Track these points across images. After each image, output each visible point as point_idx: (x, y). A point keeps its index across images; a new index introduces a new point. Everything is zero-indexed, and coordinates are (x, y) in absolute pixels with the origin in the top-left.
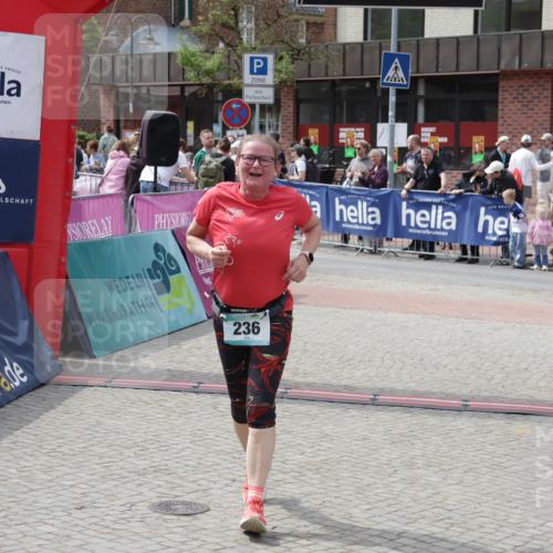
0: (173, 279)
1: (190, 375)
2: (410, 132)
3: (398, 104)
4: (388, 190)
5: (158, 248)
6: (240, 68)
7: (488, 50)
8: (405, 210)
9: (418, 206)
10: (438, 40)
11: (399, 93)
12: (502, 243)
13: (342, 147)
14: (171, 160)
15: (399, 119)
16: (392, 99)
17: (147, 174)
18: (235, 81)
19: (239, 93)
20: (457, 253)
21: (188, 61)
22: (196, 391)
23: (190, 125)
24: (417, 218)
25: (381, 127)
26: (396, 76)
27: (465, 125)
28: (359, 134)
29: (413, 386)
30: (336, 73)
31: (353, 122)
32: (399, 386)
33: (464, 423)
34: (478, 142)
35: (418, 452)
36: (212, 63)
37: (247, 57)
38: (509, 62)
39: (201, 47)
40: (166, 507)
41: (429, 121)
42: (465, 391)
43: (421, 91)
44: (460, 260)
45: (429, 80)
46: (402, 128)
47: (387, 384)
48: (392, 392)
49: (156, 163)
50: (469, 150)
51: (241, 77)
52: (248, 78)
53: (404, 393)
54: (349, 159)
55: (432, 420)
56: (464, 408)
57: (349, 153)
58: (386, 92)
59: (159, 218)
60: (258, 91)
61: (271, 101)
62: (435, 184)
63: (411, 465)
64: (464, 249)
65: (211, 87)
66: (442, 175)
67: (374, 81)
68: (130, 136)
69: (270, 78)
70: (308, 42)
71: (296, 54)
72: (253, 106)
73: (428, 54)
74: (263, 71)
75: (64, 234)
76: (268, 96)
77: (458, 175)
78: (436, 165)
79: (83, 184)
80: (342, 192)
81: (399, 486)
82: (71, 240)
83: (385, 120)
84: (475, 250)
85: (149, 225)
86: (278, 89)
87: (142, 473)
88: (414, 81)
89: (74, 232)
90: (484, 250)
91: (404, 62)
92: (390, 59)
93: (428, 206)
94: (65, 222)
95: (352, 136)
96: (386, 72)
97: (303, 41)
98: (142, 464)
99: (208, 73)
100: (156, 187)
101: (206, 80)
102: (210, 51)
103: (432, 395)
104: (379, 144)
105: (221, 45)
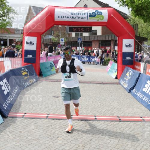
0: (53, 67)
1: (56, 80)
2: (81, 48)
3: (80, 44)
4: (79, 55)
5: (51, 63)
6: (60, 40)
7: (91, 38)
8: (81, 58)
9: (83, 57)
10: (84, 37)
11: (80, 43)
12: (94, 62)
13: (73, 50)
14: (52, 52)
15: (80, 46)
16: (79, 44)
17: (49, 54)
18: (59, 42)
19: (60, 43)
20: (88, 63)
21: (53, 39)
22: (57, 81)
23: (53, 48)
24: (83, 59)
25: (78, 47)
26: (80, 41)
27: (88, 47)
28: (75, 48)
29: (84, 80)
30: (72, 41)
31: (74, 47)
32: (82, 80)
33: (91, 85)
34: (90, 49)
35: (85, 89)
36: (56, 40)
37: (61, 39)
38: (93, 39)
39: (55, 38)
40: (55, 97)
41: (84, 46)
42: (91, 81)
43: (83, 43)
44: (88, 64)
45: (83, 41)
46: (80, 47)
47: (81, 80)
48: (82, 81)
49: (50, 52)
50: (89, 50)
51: (60, 41)
52: (61, 41)
53: (83, 81)
54: (74, 52)
55: (87, 84)
56: (91, 83)
57: (74, 51)
58: (78, 43)
59: (51, 59)
60: (62, 43)
61: (64, 44)
62: (85, 54)
63: (85, 90)
64: (89, 63)
65: (56, 43)
66: (86, 53)
67: (77, 42)
68: (46, 49)
69: (64, 41)
70: (68, 37)
71: (67, 38)
72: (62, 45)
73: (83, 38)
74: (63, 40)
75: (39, 62)
76: (63, 44)
77: (87, 53)
78: (85, 52)
79: (41, 55)
80: (73, 56)
81: (84, 93)
82: (40, 62)
83: (78, 46)
84: (90, 63)
85: (50, 60)
86: (65, 43)
87: (51, 92)
88: (82, 42)
89: (41, 61)
90: (91, 63)
91: (81, 39)
92: (79, 39)
93: (84, 57)
94: (39, 60)
95: (74, 48)
96: (78, 40)
97: (67, 37)
98: (51, 91)
99: (56, 41)
100: (50, 55)
101: (56, 42)
102: (56, 38)
103: (86, 81)
104: (78, 49)
105: (57, 37)
